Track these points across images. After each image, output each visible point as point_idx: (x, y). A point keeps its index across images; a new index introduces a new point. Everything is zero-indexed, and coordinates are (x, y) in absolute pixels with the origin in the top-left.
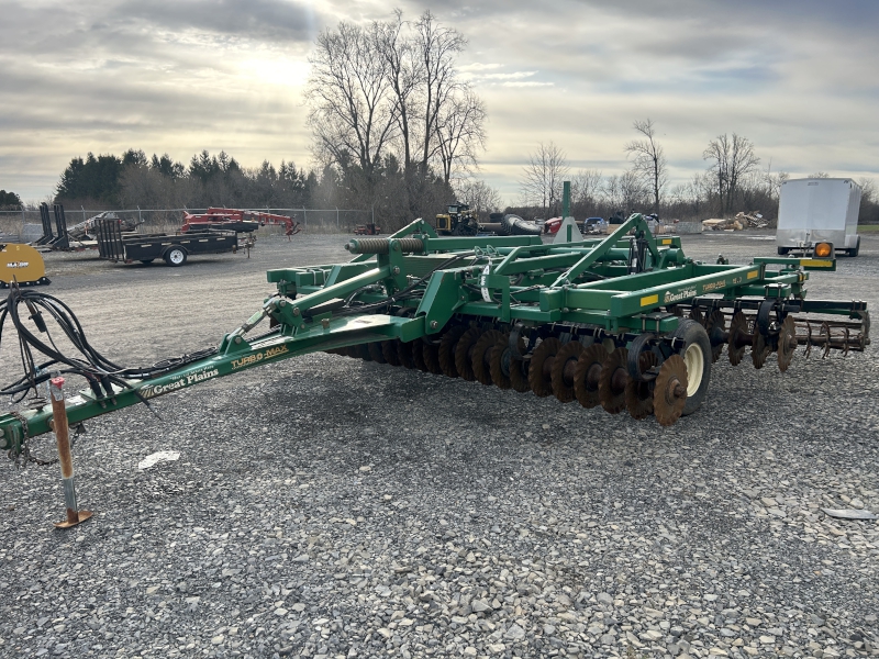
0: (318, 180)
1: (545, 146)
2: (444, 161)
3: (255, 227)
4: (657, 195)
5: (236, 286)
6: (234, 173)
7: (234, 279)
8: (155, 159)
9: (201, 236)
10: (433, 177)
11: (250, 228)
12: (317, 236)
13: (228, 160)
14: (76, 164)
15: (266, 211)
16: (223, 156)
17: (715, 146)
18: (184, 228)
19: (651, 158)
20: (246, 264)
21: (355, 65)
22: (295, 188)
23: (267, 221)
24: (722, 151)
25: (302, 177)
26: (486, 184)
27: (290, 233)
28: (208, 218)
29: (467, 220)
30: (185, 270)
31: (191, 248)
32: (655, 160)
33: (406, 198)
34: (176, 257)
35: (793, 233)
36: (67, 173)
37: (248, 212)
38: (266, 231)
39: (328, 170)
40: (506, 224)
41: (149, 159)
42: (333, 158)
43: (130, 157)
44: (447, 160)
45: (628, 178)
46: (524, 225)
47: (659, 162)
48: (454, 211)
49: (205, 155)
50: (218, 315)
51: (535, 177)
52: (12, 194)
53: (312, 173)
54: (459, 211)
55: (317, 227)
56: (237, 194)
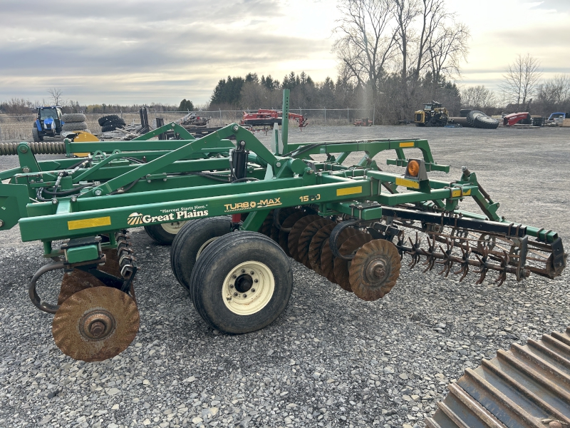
1: (522, 57)
8: (263, 78)
10: (444, 84)
13: (306, 77)
14: (222, 83)
16: (303, 75)
21: (368, 7)
26: (486, 87)
27: (301, 126)
28: (257, 116)
29: (440, 115)
36: (217, 88)
40: (470, 118)
41: (260, 78)
43: (250, 77)
46: (485, 119)
48: (428, 108)
49: (293, 74)
51: (512, 81)
52: (189, 101)
54: (432, 109)
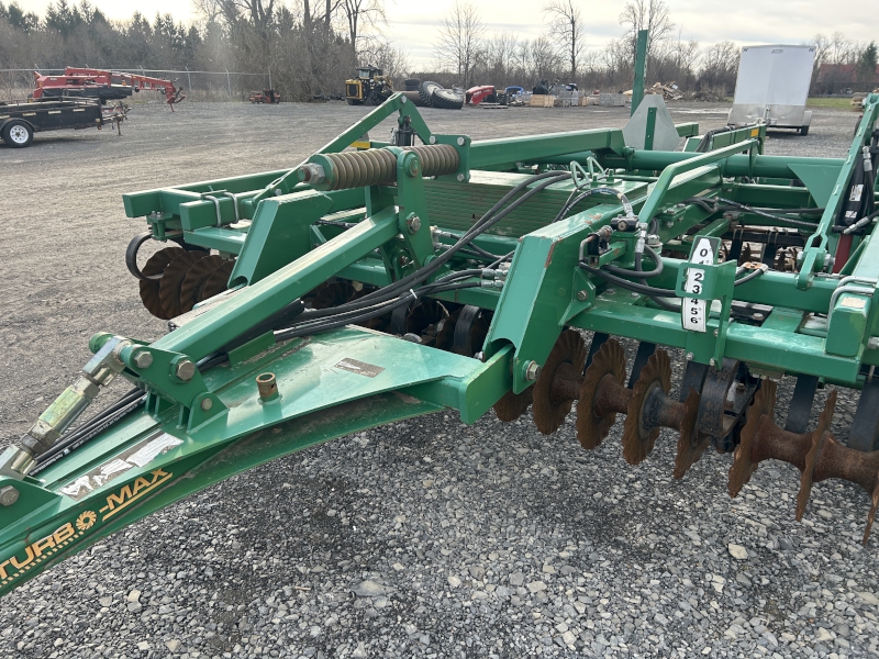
0: (201, 35)
2: (349, 16)
3: (129, 93)
4: (573, 62)
5: (101, 180)
6: (99, 25)
7: (97, 167)
8: (1, 8)
9: (51, 105)
11: (120, 94)
12: (205, 105)
13: (92, 10)
15: (141, 73)
16: (85, 5)
17: (631, 8)
18: (37, 94)
19: (569, 21)
20: (116, 145)
22: (175, 45)
23: (142, 85)
24: (638, 15)
25: (182, 33)
27: (171, 101)
28: (67, 81)
29: (381, 87)
30: (31, 151)
31: (38, 121)
32: (573, 22)
33: (308, 60)
34: (19, 135)
35: (751, 109)
37: (117, 73)
38: (143, 97)
39: (211, 26)
40: (424, 93)
42: (219, 8)
44: (353, 15)
45: (542, 43)
46: (446, 94)
47: (577, 24)
48: (365, 76)
49: (64, 3)
50: (69, 236)
53: (193, 27)
54: (371, 77)
55: (204, 93)
56: (106, 52)
